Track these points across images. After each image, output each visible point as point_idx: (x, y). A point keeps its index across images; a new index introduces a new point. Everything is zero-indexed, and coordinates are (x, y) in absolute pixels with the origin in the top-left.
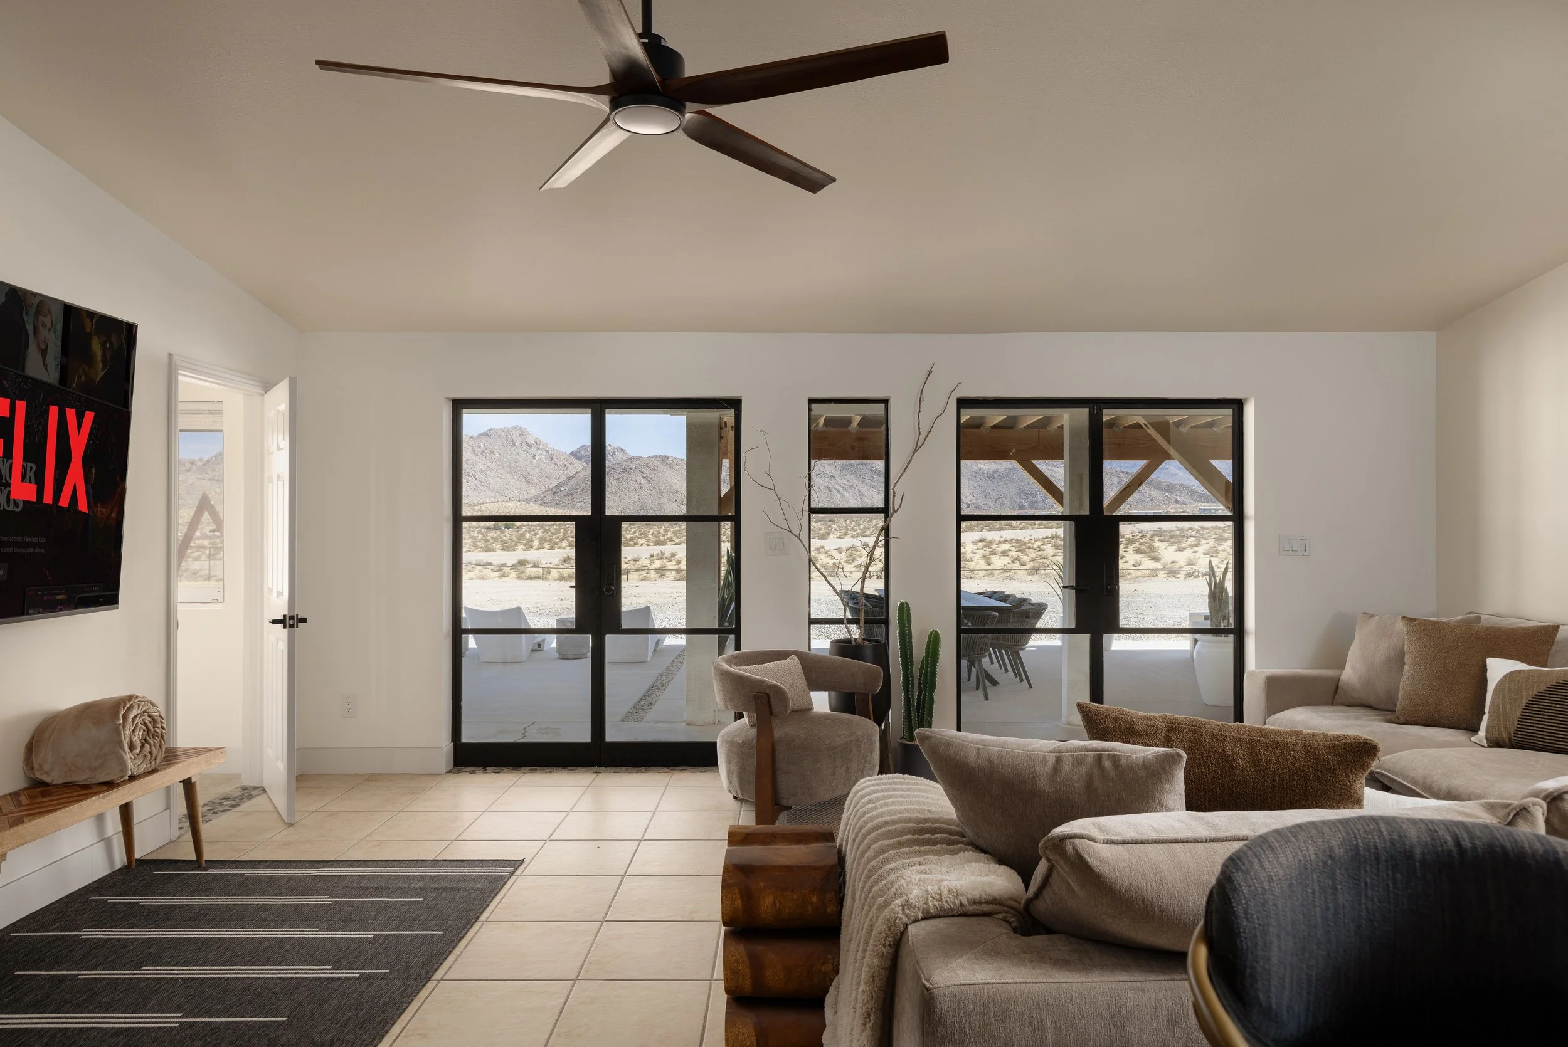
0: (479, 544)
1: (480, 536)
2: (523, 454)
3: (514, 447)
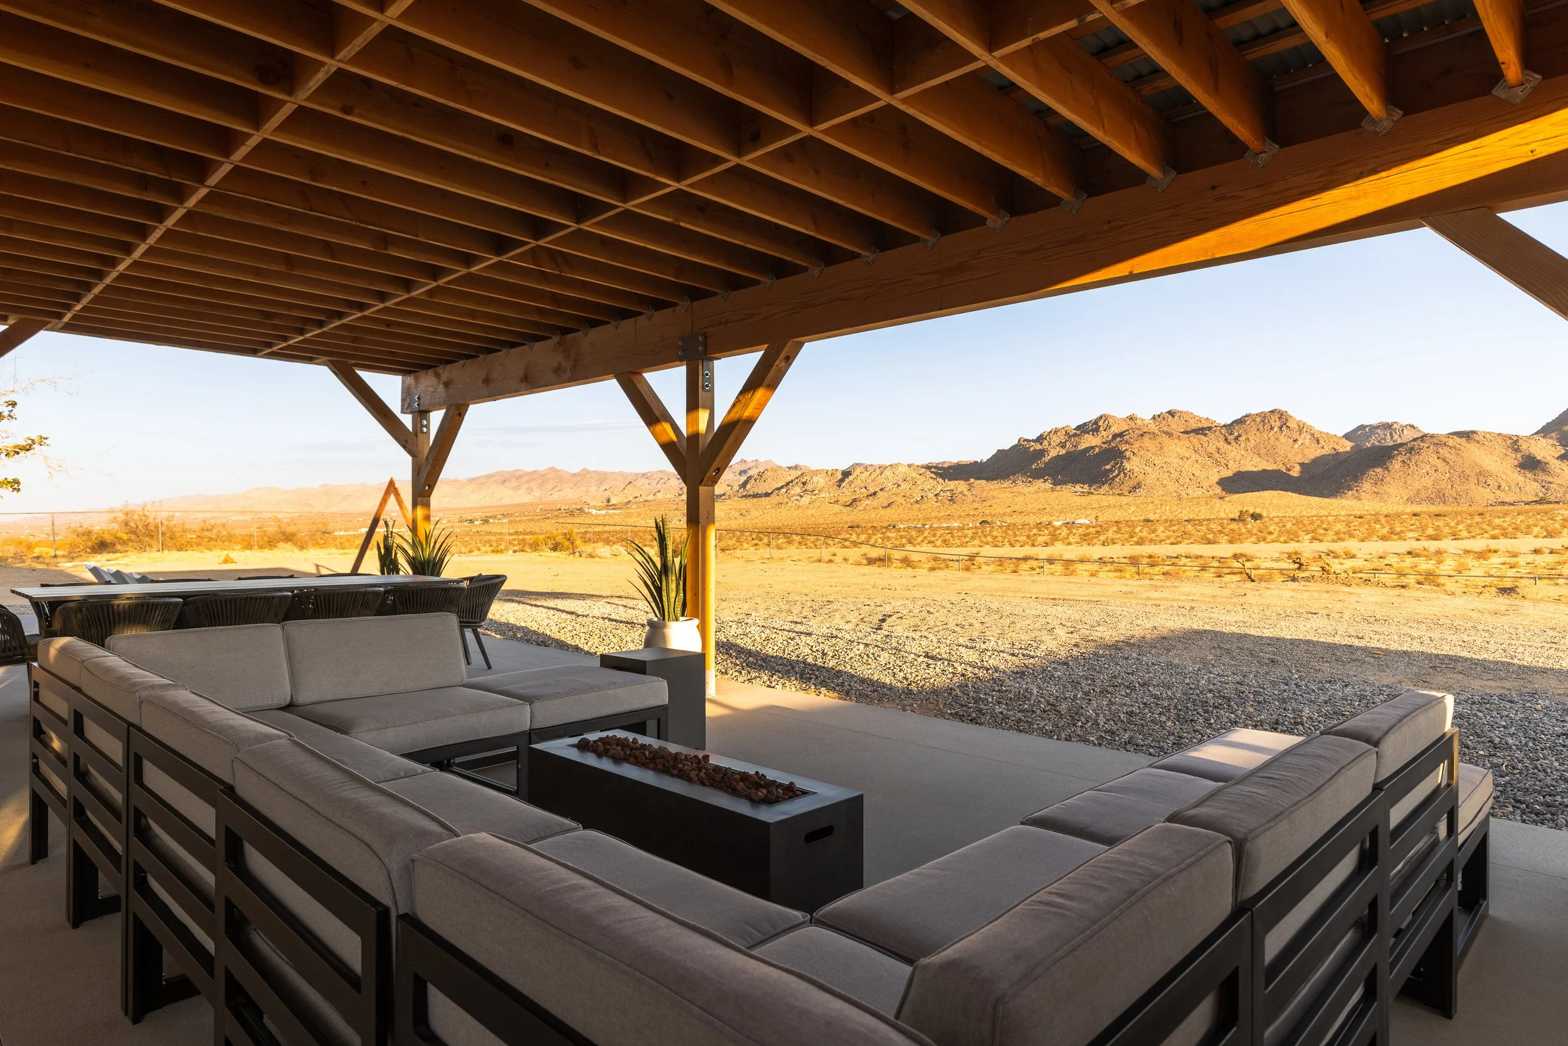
2: (1283, 439)
3: (1272, 432)
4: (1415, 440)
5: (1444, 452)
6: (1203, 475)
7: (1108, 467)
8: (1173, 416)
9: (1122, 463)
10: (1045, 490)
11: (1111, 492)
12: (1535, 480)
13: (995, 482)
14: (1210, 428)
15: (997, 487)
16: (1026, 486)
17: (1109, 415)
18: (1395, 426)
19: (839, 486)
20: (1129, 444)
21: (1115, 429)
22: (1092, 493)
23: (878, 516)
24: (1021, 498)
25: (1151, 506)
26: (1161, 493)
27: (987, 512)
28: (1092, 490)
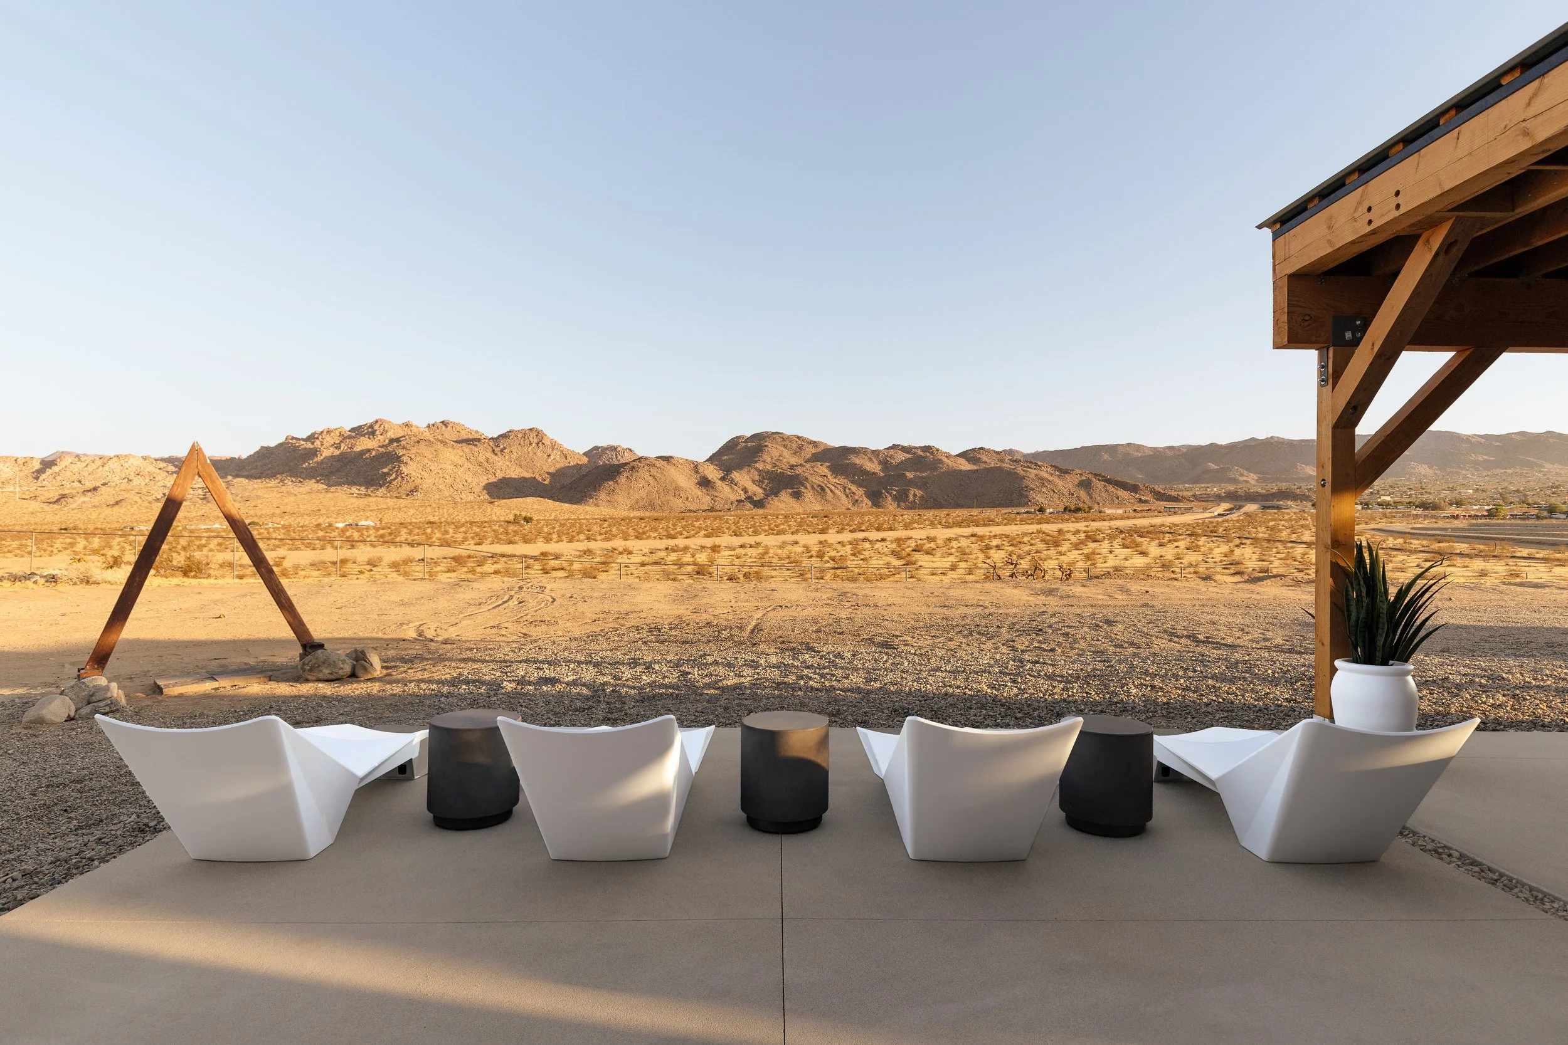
2: (539, 454)
3: (531, 448)
4: (634, 461)
5: (654, 471)
6: (476, 480)
7: (385, 470)
8: (447, 427)
9: (399, 467)
10: (318, 491)
11: (388, 495)
12: (708, 494)
13: (259, 481)
14: (479, 440)
15: (261, 486)
16: (296, 486)
17: (385, 420)
18: (619, 449)
19: (37, 478)
20: (407, 449)
21: (391, 434)
22: (369, 495)
23: (103, 515)
24: (292, 498)
25: (429, 509)
26: (437, 497)
27: (252, 512)
28: (369, 492)
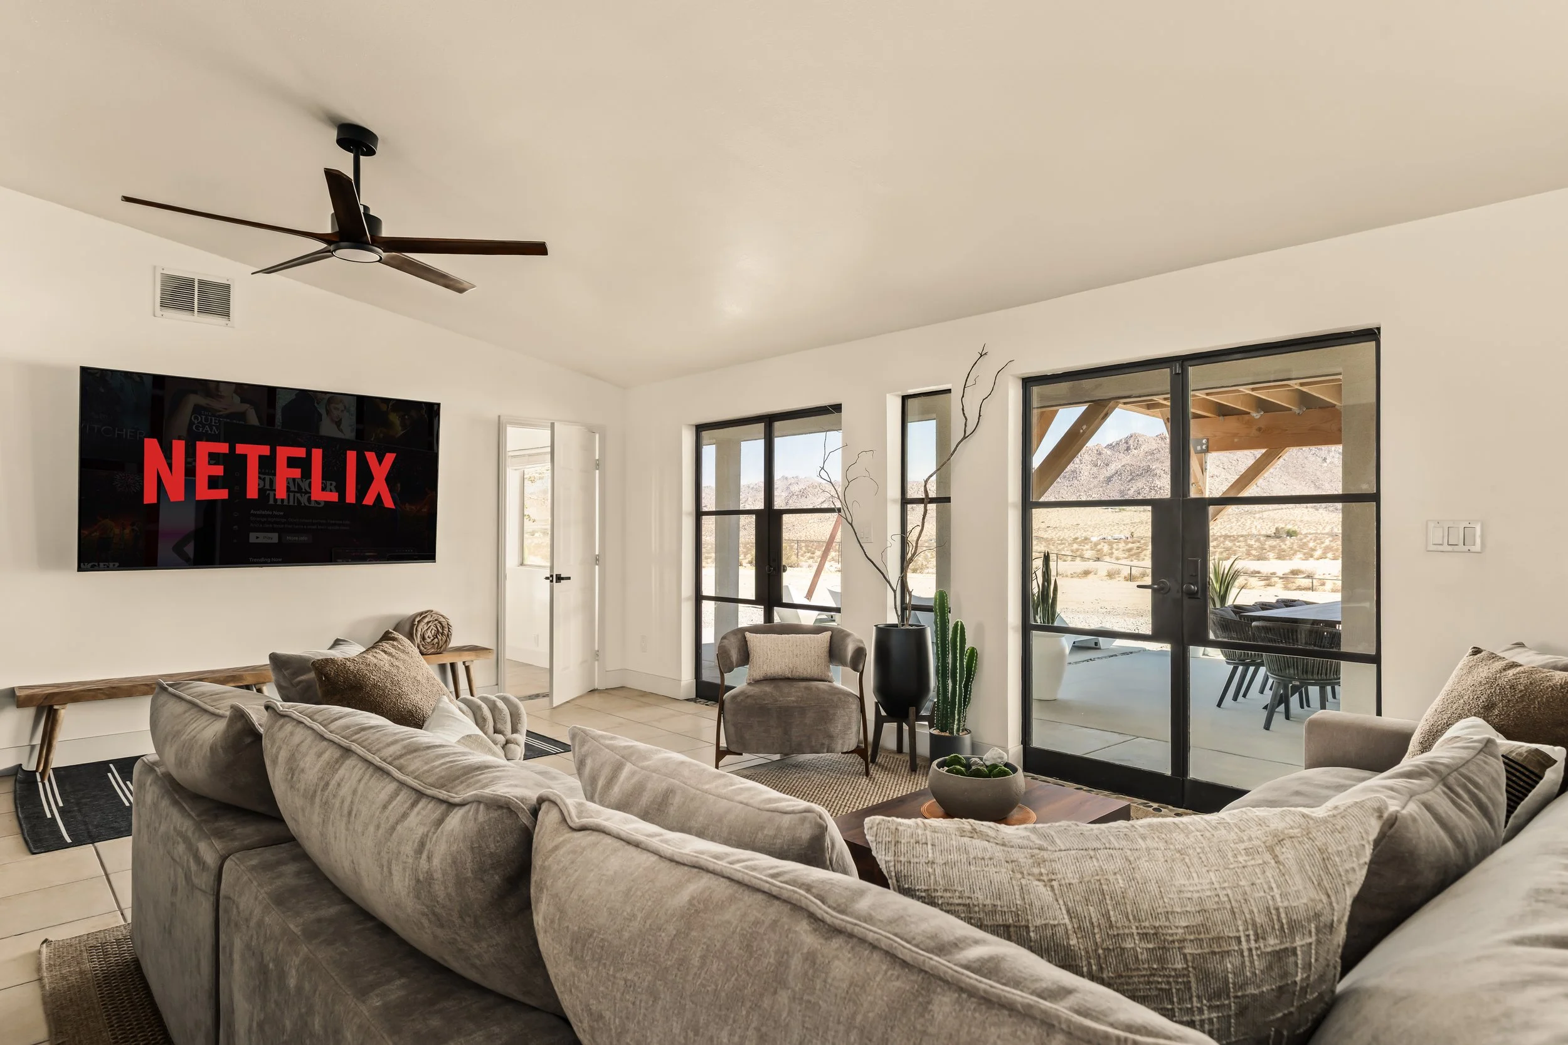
0: (1254, 552)
1: (1257, 544)
